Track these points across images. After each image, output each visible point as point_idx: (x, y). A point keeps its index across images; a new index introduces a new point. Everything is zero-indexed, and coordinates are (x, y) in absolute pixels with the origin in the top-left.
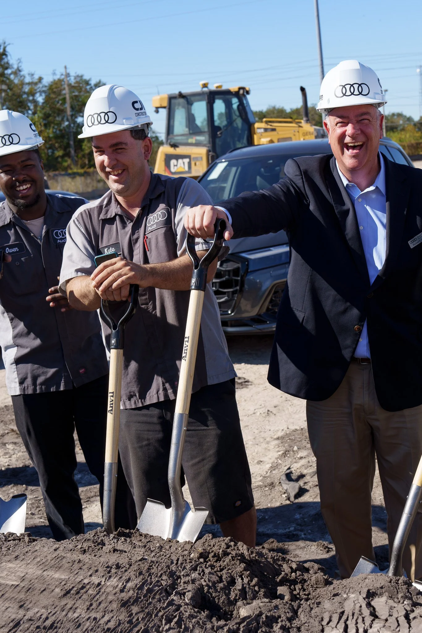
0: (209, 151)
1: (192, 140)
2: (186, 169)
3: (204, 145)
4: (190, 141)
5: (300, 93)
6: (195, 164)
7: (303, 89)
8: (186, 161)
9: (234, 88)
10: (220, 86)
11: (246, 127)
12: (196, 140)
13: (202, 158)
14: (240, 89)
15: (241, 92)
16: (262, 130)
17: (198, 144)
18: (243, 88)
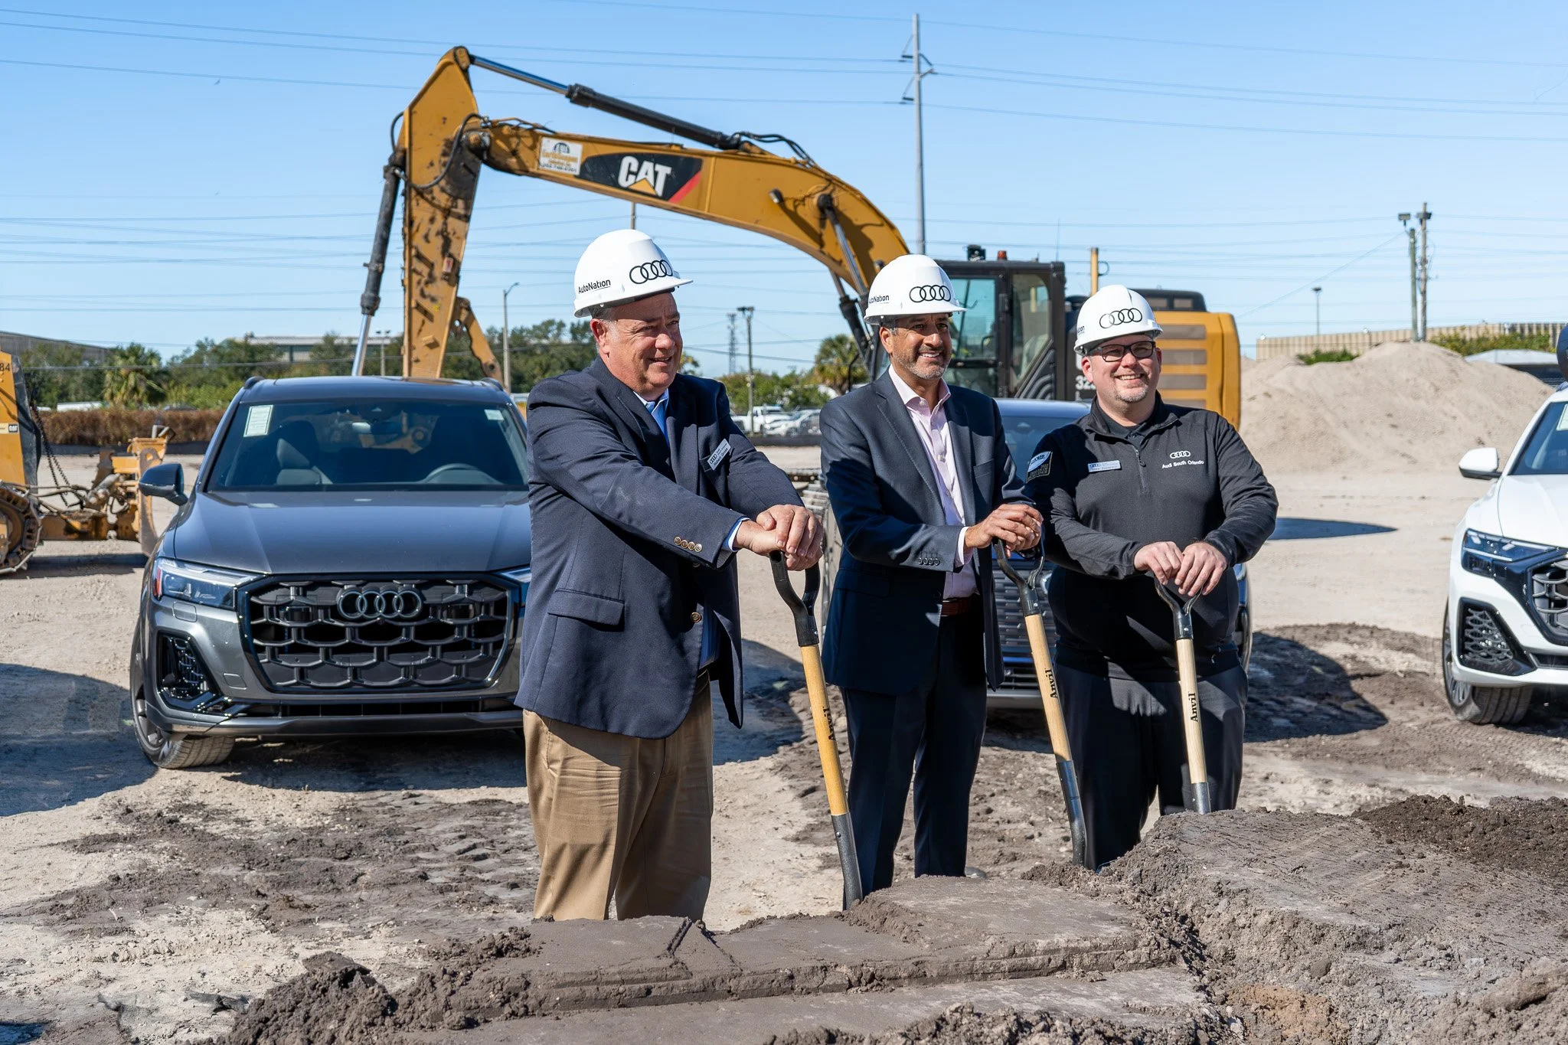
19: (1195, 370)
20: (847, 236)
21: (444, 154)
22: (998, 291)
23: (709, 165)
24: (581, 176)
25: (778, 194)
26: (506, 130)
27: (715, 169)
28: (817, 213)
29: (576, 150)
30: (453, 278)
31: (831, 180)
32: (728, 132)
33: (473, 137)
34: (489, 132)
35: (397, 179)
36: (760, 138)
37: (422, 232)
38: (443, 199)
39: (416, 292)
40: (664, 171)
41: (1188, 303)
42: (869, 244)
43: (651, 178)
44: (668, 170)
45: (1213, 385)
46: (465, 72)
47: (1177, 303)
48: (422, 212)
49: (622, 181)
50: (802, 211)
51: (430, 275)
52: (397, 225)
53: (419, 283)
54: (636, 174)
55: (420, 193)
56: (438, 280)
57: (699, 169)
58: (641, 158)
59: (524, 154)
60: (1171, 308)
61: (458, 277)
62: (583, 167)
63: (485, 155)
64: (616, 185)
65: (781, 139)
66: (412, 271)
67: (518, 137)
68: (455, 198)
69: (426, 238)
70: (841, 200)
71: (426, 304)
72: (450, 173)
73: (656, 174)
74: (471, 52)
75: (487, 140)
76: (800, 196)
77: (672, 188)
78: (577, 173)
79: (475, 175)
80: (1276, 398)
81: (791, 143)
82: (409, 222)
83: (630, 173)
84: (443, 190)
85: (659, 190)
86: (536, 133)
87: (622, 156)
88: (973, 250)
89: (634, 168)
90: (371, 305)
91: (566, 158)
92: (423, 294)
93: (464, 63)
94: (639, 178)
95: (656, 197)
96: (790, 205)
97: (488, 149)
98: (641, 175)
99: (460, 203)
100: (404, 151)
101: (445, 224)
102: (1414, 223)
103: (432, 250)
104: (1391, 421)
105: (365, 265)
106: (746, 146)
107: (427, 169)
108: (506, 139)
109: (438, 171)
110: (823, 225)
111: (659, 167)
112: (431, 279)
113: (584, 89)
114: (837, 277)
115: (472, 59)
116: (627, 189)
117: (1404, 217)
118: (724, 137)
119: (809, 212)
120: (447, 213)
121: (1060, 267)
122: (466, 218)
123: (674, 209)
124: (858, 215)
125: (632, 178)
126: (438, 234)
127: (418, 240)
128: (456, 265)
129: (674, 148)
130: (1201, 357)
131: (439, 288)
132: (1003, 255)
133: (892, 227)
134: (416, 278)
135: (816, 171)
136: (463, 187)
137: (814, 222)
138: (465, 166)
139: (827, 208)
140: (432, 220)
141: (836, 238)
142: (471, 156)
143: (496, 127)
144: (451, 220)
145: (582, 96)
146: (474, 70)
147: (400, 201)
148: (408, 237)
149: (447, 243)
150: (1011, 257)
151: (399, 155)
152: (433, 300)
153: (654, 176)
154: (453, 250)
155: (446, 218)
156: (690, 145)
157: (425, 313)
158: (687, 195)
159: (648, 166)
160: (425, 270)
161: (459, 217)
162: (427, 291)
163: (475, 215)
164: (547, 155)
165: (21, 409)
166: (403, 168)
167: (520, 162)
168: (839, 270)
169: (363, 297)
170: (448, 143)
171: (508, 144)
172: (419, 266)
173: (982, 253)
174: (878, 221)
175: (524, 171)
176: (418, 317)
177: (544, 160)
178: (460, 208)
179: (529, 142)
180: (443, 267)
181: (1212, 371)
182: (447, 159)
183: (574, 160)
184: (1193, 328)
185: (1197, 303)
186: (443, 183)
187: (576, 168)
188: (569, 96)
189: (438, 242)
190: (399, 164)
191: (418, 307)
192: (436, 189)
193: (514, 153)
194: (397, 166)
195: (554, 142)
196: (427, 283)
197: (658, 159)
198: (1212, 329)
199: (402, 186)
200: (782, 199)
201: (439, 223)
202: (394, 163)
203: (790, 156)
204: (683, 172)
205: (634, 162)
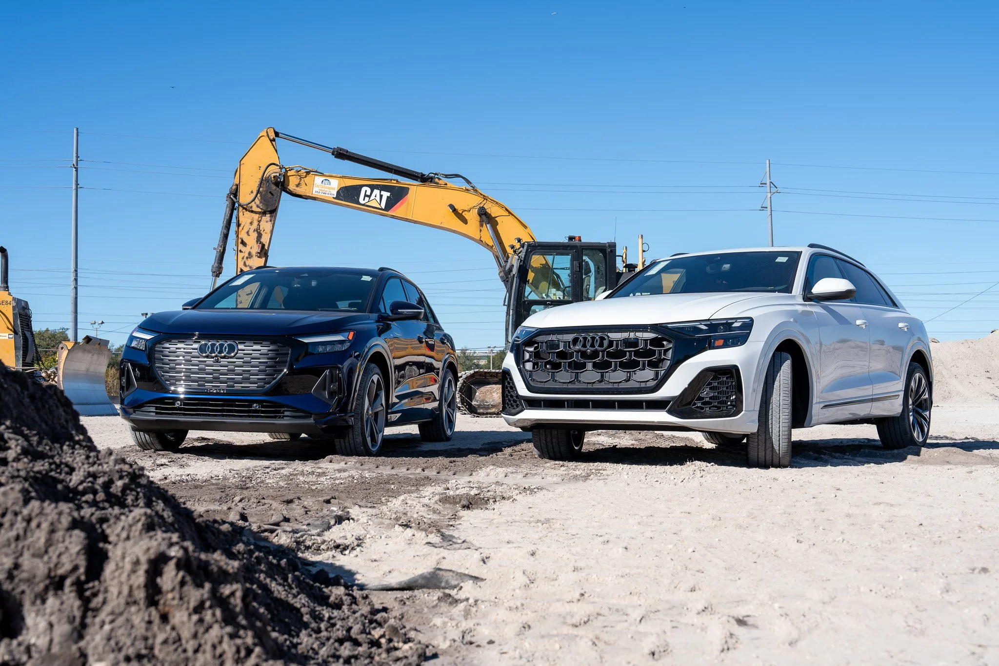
20: (494, 231)
23: (413, 191)
24: (338, 197)
25: (451, 206)
26: (294, 173)
27: (417, 193)
28: (478, 218)
29: (335, 184)
30: (261, 255)
31: (485, 198)
32: (426, 173)
33: (274, 176)
34: (283, 174)
35: (233, 202)
36: (444, 175)
37: (246, 230)
39: (241, 263)
40: (386, 194)
43: (378, 198)
44: (388, 194)
46: (273, 141)
48: (245, 218)
49: (361, 201)
50: (468, 217)
51: (249, 253)
52: (233, 227)
53: (243, 258)
54: (369, 196)
55: (245, 208)
56: (254, 256)
57: (407, 193)
58: (373, 188)
59: (305, 186)
61: (266, 255)
62: (338, 192)
63: (282, 186)
65: (458, 176)
66: (238, 251)
67: (302, 176)
68: (265, 211)
69: (248, 233)
70: (492, 209)
71: (246, 269)
72: (262, 196)
73: (381, 196)
74: (276, 130)
75: (282, 178)
76: (467, 207)
77: (391, 204)
78: (335, 196)
79: (278, 198)
81: (465, 178)
82: (239, 225)
83: (366, 196)
84: (258, 206)
85: (383, 206)
86: (311, 174)
87: (362, 186)
88: (571, 238)
89: (368, 193)
90: (217, 271)
91: (329, 188)
92: (245, 264)
93: (272, 135)
94: (371, 199)
95: (381, 209)
96: (461, 214)
97: (283, 183)
98: (373, 197)
100: (237, 185)
101: (259, 225)
103: (251, 240)
105: (214, 249)
106: (437, 180)
107: (249, 195)
109: (255, 194)
110: (481, 225)
111: (383, 193)
112: (250, 256)
113: (341, 149)
115: (277, 134)
116: (364, 205)
118: (423, 175)
119: (473, 217)
120: (260, 219)
121: (613, 246)
122: (271, 222)
123: (392, 216)
125: (367, 199)
126: (254, 231)
127: (243, 235)
128: (263, 248)
129: (393, 181)
131: (255, 261)
132: (582, 240)
134: (240, 255)
135: (477, 194)
136: (269, 204)
137: (476, 223)
138: (270, 192)
139: (483, 214)
140: (251, 223)
141: (488, 231)
142: (275, 187)
144: (262, 223)
145: (341, 154)
148: (237, 233)
149: (260, 236)
151: (234, 187)
152: (250, 267)
154: (262, 240)
155: (259, 222)
156: (404, 181)
159: (376, 192)
160: (246, 251)
161: (266, 221)
162: (247, 264)
164: (318, 186)
165: (15, 325)
166: (235, 194)
167: (302, 191)
169: (213, 266)
170: (261, 180)
171: (295, 181)
172: (241, 247)
177: (315, 189)
178: (266, 217)
180: (256, 249)
183: (333, 189)
186: (257, 201)
187: (335, 193)
188: (333, 154)
189: (255, 235)
190: (234, 192)
192: (253, 205)
193: (299, 185)
194: (232, 196)
195: (322, 178)
196: (247, 258)
197: (382, 188)
199: (237, 205)
200: (454, 210)
201: (255, 225)
202: (231, 193)
203: (465, 185)
204: (397, 195)
205: (369, 190)
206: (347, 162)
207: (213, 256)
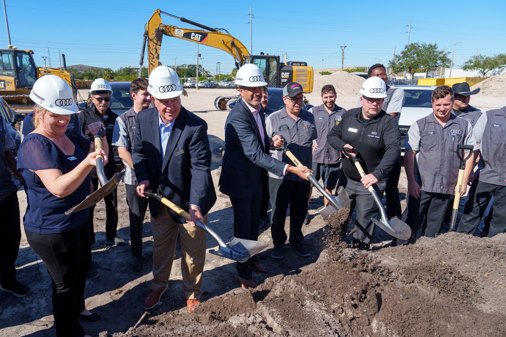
0: (15, 79)
1: (5, 73)
2: (3, 87)
3: (12, 76)
4: (4, 73)
5: (62, 57)
6: (8, 85)
7: (63, 55)
8: (3, 83)
9: (27, 50)
10: (16, 48)
11: (34, 69)
12: (7, 73)
13: (12, 82)
14: (30, 51)
15: (31, 52)
16: (43, 72)
17: (8, 75)
18: (32, 51)
19: (305, 78)
20: (237, 50)
21: (156, 32)
22: (267, 62)
23: (209, 35)
24: (183, 37)
25: (223, 41)
26: (168, 27)
27: (211, 35)
28: (231, 45)
29: (182, 32)
30: (158, 58)
31: (233, 38)
32: (213, 28)
33: (161, 28)
34: (165, 27)
35: (146, 37)
36: (219, 29)
37: (151, 48)
38: (155, 41)
39: (151, 61)
40: (200, 36)
41: (304, 64)
42: (241, 52)
43: (197, 37)
44: (201, 36)
45: (308, 81)
46: (159, 14)
47: (302, 64)
48: (151, 44)
49: (192, 38)
50: (228, 45)
51: (153, 57)
52: (146, 47)
53: (151, 59)
54: (194, 36)
55: (151, 40)
56: (155, 58)
57: (207, 36)
58: (195, 33)
59: (172, 32)
60: (300, 65)
61: (159, 58)
62: (184, 35)
63: (163, 32)
64: (191, 39)
65: (224, 29)
66: (150, 56)
67: (170, 28)
68: (158, 41)
70: (236, 43)
71: (153, 63)
72: (157, 36)
73: (198, 36)
74: (161, 10)
75: (164, 29)
76: (227, 41)
77: (202, 39)
79: (162, 36)
80: (316, 82)
81: (226, 30)
82: (149, 46)
83: (193, 36)
84: (155, 39)
86: (174, 28)
87: (192, 33)
88: (262, 53)
89: (194, 35)
90: (142, 63)
91: (180, 33)
93: (159, 12)
95: (199, 41)
96: (225, 43)
97: (164, 31)
98: (195, 37)
99: (159, 42)
102: (343, 48)
103: (154, 52)
104: (338, 86)
105: (140, 55)
106: (217, 31)
107: (152, 35)
108: (168, 29)
109: (154, 35)
110: (232, 48)
111: (199, 35)
112: (153, 58)
113: (184, 18)
114: (235, 58)
115: (161, 12)
116: (193, 40)
117: (341, 47)
118: (212, 29)
119: (229, 45)
120: (156, 44)
121: (279, 57)
122: (160, 45)
123: (202, 44)
124: (239, 46)
125: (194, 37)
127: (151, 50)
128: (158, 55)
129: (202, 31)
130: (306, 75)
131: (155, 60)
132: (268, 54)
133: (246, 48)
134: (150, 57)
135: (231, 36)
136: (159, 39)
137: (230, 47)
138: (160, 34)
139: (233, 44)
140: (153, 46)
141: (234, 50)
142: (161, 32)
143: (166, 26)
144: (157, 46)
145: (183, 20)
146: (161, 14)
147: (147, 41)
148: (149, 49)
149: (156, 51)
150: (269, 55)
151: (146, 32)
152: (154, 62)
153: (198, 37)
154: (158, 52)
155: (156, 45)
156: (206, 31)
157: (152, 65)
158: (205, 41)
159: (197, 35)
160: (152, 56)
161: (159, 45)
162: (153, 61)
163: (162, 45)
165: (72, 84)
166: (147, 35)
167: (171, 34)
168: (235, 57)
170: (156, 30)
171: (169, 30)
172: (151, 55)
173: (263, 54)
174: (243, 47)
175: (172, 36)
176: (151, 66)
177: (176, 33)
178: (159, 44)
179: (173, 29)
180: (156, 55)
181: (308, 78)
182: (156, 33)
183: (182, 33)
184: (305, 69)
185: (306, 64)
186: (155, 38)
187: (182, 35)
188: (181, 20)
189: (155, 50)
190: (147, 34)
191: (151, 63)
192: (154, 39)
193: (170, 32)
194: (146, 34)
195: (178, 29)
197: (199, 33)
198: (308, 70)
199: (147, 38)
200: (224, 42)
201: (155, 46)
202: (145, 34)
203: (226, 33)
204: (204, 36)
205: (194, 34)
206: (186, 23)
207: (140, 57)
